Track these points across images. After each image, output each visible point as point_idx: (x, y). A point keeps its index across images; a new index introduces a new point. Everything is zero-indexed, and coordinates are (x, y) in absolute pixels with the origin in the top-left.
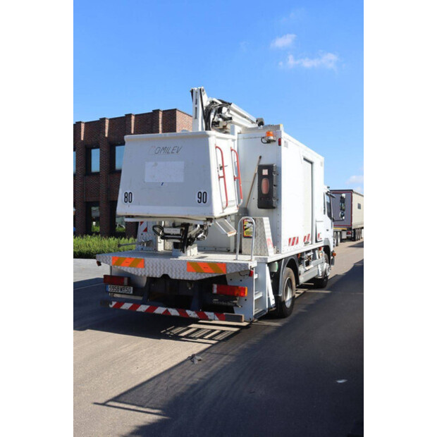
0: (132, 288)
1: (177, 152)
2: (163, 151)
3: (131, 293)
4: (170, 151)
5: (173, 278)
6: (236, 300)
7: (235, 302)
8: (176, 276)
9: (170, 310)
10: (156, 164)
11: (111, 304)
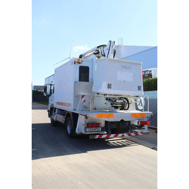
0: (100, 128)
1: (130, 69)
2: (124, 68)
3: (100, 130)
4: (127, 68)
5: (126, 121)
6: (144, 126)
7: (144, 127)
8: (127, 120)
9: (124, 134)
10: (122, 73)
11: (96, 137)
